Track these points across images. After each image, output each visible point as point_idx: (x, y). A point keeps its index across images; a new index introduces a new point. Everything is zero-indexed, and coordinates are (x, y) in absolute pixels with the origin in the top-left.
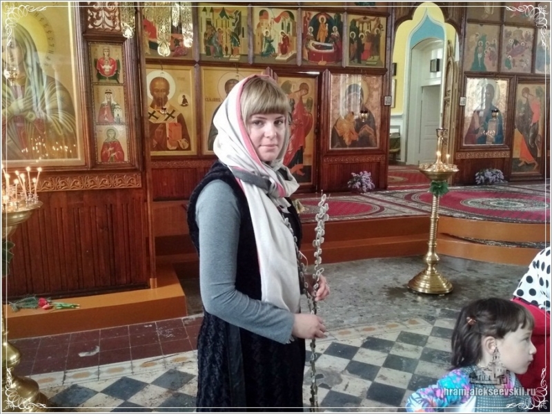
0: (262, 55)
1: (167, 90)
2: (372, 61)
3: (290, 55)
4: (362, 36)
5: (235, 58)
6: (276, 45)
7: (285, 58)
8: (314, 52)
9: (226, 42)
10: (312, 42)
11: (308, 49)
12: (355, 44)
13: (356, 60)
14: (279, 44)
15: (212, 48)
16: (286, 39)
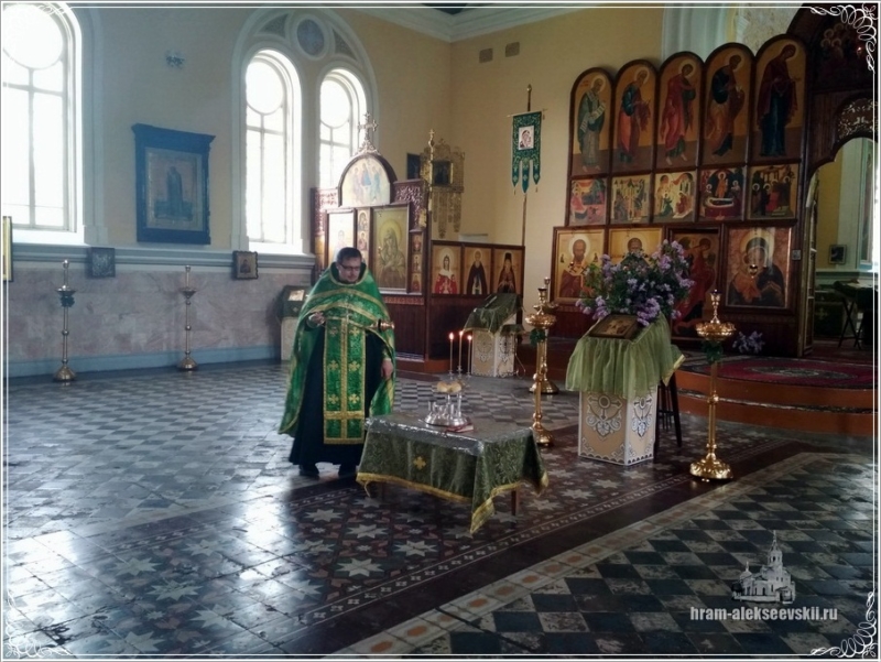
0: (661, 215)
1: (584, 250)
2: (779, 212)
3: (687, 213)
4: (767, 187)
5: (637, 220)
6: (673, 205)
7: (683, 216)
8: (712, 208)
9: (631, 207)
10: (709, 199)
11: (705, 205)
12: (759, 196)
13: (759, 212)
14: (677, 205)
15: (619, 213)
16: (684, 200)
